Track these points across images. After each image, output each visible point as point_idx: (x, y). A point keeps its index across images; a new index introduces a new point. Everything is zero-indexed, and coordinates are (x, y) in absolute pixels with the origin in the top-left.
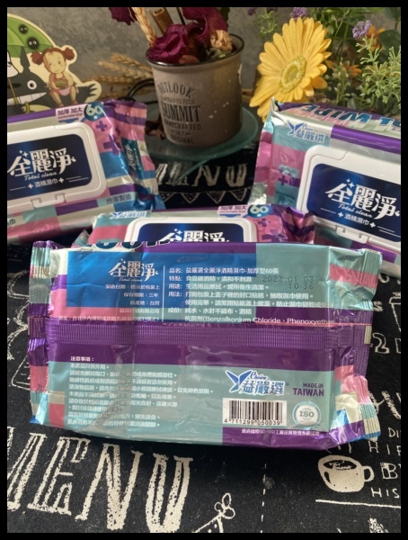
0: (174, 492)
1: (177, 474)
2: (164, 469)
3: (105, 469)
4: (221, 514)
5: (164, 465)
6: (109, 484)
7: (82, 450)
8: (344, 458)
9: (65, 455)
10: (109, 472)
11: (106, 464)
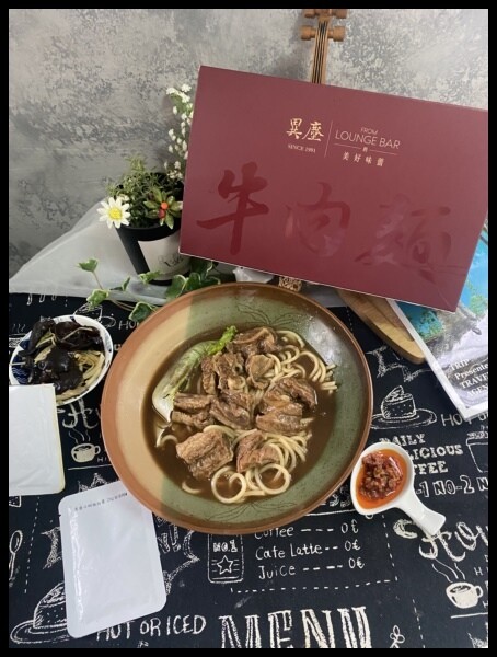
0: (361, 633)
1: (359, 620)
2: (349, 619)
3: (310, 629)
4: (396, 641)
5: (348, 615)
6: (317, 639)
7: (288, 620)
8: (461, 584)
9: (278, 626)
10: (313, 631)
11: (309, 626)
